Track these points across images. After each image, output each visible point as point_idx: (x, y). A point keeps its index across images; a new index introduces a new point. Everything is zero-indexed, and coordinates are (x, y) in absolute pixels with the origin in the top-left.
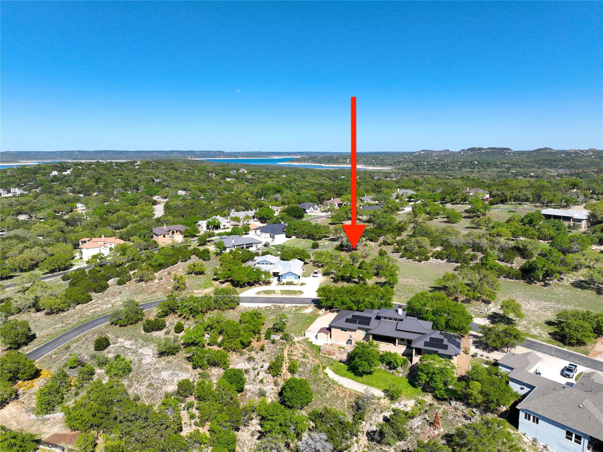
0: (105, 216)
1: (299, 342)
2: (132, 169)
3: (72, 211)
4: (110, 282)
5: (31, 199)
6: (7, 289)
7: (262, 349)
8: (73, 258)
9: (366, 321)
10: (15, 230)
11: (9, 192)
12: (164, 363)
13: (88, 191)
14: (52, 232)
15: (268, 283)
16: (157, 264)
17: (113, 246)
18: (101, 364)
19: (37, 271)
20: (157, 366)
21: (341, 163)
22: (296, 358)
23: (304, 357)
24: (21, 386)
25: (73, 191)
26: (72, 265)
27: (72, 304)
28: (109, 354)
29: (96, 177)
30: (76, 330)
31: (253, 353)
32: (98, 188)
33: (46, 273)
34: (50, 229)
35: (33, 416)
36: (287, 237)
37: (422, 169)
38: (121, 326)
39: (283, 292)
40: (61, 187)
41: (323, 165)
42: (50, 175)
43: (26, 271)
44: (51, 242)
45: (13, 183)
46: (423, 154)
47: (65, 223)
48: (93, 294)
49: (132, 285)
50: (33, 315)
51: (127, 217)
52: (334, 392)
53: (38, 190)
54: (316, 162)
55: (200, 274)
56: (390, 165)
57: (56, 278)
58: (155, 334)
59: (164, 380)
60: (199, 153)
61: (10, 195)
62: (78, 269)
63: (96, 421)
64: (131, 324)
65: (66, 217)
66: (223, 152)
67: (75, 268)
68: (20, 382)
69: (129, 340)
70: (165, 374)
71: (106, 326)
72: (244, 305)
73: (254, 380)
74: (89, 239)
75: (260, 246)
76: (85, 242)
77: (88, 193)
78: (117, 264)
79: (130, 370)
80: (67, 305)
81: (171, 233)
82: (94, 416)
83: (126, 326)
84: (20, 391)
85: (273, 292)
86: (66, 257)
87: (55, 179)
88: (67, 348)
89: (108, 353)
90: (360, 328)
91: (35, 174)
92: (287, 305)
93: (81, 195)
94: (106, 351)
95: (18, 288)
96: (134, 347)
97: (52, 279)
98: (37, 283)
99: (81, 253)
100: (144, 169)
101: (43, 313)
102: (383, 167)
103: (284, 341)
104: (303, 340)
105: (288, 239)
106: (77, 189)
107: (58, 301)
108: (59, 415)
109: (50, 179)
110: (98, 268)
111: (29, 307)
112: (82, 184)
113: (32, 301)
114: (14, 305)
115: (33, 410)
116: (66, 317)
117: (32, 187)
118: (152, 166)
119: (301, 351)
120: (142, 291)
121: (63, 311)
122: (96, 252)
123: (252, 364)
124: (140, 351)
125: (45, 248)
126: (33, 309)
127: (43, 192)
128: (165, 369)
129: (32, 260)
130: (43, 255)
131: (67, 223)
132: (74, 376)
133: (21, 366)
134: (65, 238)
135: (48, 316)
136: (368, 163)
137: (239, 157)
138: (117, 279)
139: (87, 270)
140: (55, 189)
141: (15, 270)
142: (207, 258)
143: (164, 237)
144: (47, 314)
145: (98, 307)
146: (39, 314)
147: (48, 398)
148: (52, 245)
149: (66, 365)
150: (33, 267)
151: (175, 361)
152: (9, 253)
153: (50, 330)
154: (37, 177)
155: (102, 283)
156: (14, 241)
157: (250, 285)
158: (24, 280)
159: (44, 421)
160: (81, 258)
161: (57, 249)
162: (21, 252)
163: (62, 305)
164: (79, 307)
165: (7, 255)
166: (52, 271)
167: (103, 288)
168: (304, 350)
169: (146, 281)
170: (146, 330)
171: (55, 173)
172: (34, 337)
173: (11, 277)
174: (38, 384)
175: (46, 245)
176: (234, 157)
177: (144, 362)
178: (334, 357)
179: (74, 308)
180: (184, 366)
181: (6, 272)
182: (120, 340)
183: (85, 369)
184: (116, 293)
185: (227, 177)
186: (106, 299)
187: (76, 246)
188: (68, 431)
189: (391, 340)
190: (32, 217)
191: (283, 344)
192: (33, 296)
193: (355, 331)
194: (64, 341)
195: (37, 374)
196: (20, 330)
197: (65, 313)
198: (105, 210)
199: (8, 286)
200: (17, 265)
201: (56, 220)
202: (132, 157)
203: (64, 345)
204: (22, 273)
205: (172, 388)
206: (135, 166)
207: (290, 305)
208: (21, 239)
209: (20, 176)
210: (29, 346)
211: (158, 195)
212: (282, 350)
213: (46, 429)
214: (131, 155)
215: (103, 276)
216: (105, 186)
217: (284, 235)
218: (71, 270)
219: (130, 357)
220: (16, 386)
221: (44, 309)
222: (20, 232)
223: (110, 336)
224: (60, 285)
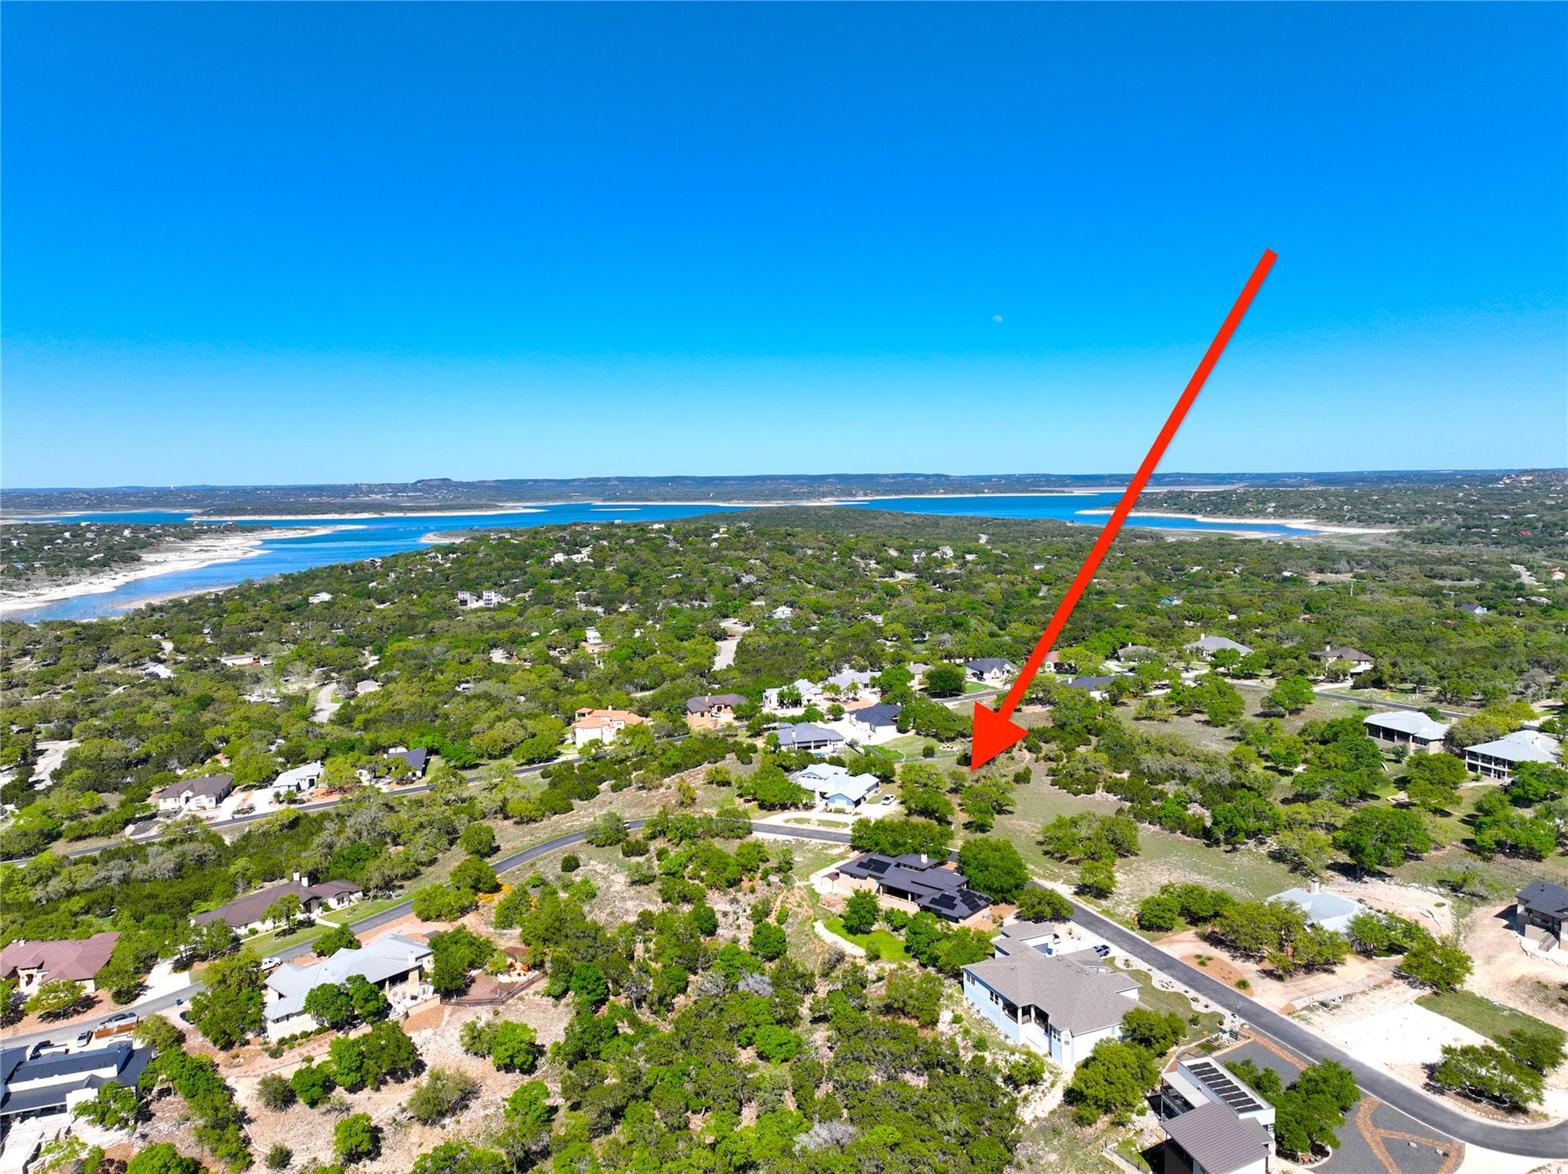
0: (628, 662)
1: (799, 888)
2: (703, 550)
3: (576, 647)
4: (604, 786)
5: (515, 615)
6: (470, 784)
7: (753, 891)
8: (563, 742)
9: (881, 867)
10: (485, 681)
11: (480, 597)
12: (633, 892)
13: (611, 601)
14: (540, 689)
15: (808, 807)
16: (671, 763)
17: (622, 727)
18: (566, 887)
19: (510, 761)
20: (625, 894)
21: (1250, 512)
22: (790, 906)
23: (799, 906)
24: (482, 898)
25: (587, 601)
26: (559, 754)
27: (547, 813)
28: (577, 877)
29: (632, 570)
30: (545, 845)
31: (740, 895)
32: (632, 594)
33: (522, 765)
34: (538, 683)
35: (492, 929)
36: (900, 731)
37: (1477, 539)
38: (597, 846)
39: (821, 823)
40: (567, 591)
41: (1199, 518)
42: (549, 563)
43: (495, 758)
44: (536, 711)
45: (488, 579)
46: (1528, 482)
47: (562, 673)
48: (576, 802)
49: (629, 793)
50: (500, 823)
51: (664, 668)
52: (813, 946)
53: (526, 595)
54: (1181, 510)
55: (724, 785)
56: (1392, 522)
57: (533, 773)
58: (635, 860)
59: (627, 910)
60: (888, 480)
61: (481, 603)
62: (564, 763)
63: (548, 935)
64: (610, 845)
65: (565, 660)
66: (947, 477)
67: (561, 759)
68: (481, 894)
69: (603, 863)
70: (630, 904)
71: (582, 844)
72: (757, 835)
73: (731, 925)
74: (590, 710)
75: (841, 745)
76: (584, 715)
77: (612, 606)
78: (619, 758)
79: (594, 896)
80: (540, 813)
81: (715, 710)
82: (547, 930)
83: (603, 846)
84: (480, 904)
85: (808, 821)
86: (551, 742)
87: (560, 571)
88: (532, 865)
89: (576, 875)
90: (871, 876)
91: (526, 558)
92: (814, 841)
93: (600, 610)
94: (574, 873)
95: (484, 784)
96: (606, 872)
97: (528, 774)
98: (508, 779)
99: (575, 734)
100: (726, 549)
101: (512, 821)
102: (1369, 526)
103: (783, 885)
104: (805, 886)
105: (900, 735)
106: (594, 594)
107: (530, 806)
108: (517, 931)
109: (548, 571)
110: (591, 763)
111: (496, 812)
112: (603, 586)
113: (500, 804)
114: (479, 806)
115: (491, 923)
116: (537, 828)
117: (519, 589)
118: (746, 543)
119: (798, 899)
120: (638, 803)
121: (535, 821)
122: (594, 734)
123: (735, 906)
124: (612, 877)
125: (525, 721)
126: (500, 816)
127: (536, 600)
128: (632, 899)
129: (505, 741)
130: (521, 734)
131: (566, 671)
132: (535, 895)
133: (483, 875)
134: (557, 704)
135: (516, 827)
136: (1331, 513)
137: (983, 492)
138: (613, 782)
139: (576, 765)
140: (556, 594)
141: (482, 756)
142: (747, 760)
143: (702, 715)
144: (516, 823)
145: (578, 820)
146: (506, 822)
147: (506, 912)
148: (536, 716)
149: (528, 884)
150: (505, 753)
151: (646, 892)
152: (475, 726)
153: (517, 843)
154: (529, 566)
155: (591, 787)
156: (483, 704)
157: (784, 807)
158: (492, 773)
159: (501, 935)
160: (574, 743)
161: (540, 726)
162: (491, 727)
163: (534, 813)
164: (555, 817)
165: (473, 729)
166: (531, 762)
167: (590, 795)
168: (802, 898)
169: (650, 789)
170: (626, 854)
171: (559, 557)
172: (498, 849)
173: (476, 766)
174: (498, 898)
175: (526, 717)
176: (970, 493)
177: (612, 889)
178: (834, 910)
179: (549, 818)
180: (654, 898)
181: (471, 759)
182: (592, 862)
183: (547, 890)
184: (605, 802)
185: (900, 570)
186: (590, 810)
187: (570, 720)
188: (523, 946)
189: (902, 894)
190: (512, 655)
191: (780, 888)
192: (501, 796)
193: (865, 878)
194: (530, 857)
195: (497, 888)
196: (484, 837)
197: (537, 825)
198: (630, 650)
199: (472, 780)
200: (484, 748)
201: (549, 666)
202: (729, 493)
203: (530, 861)
204: (490, 761)
205: (633, 919)
206: (709, 543)
207: (818, 841)
208: (494, 701)
209: (500, 564)
210: (492, 859)
211: (735, 617)
212: (777, 895)
213: (502, 942)
214: (729, 489)
215: (595, 776)
216: (645, 592)
217: (894, 728)
218: (556, 761)
219: (599, 882)
220: (476, 898)
221: (512, 817)
222: (491, 686)
223: (582, 857)
224: (538, 784)
